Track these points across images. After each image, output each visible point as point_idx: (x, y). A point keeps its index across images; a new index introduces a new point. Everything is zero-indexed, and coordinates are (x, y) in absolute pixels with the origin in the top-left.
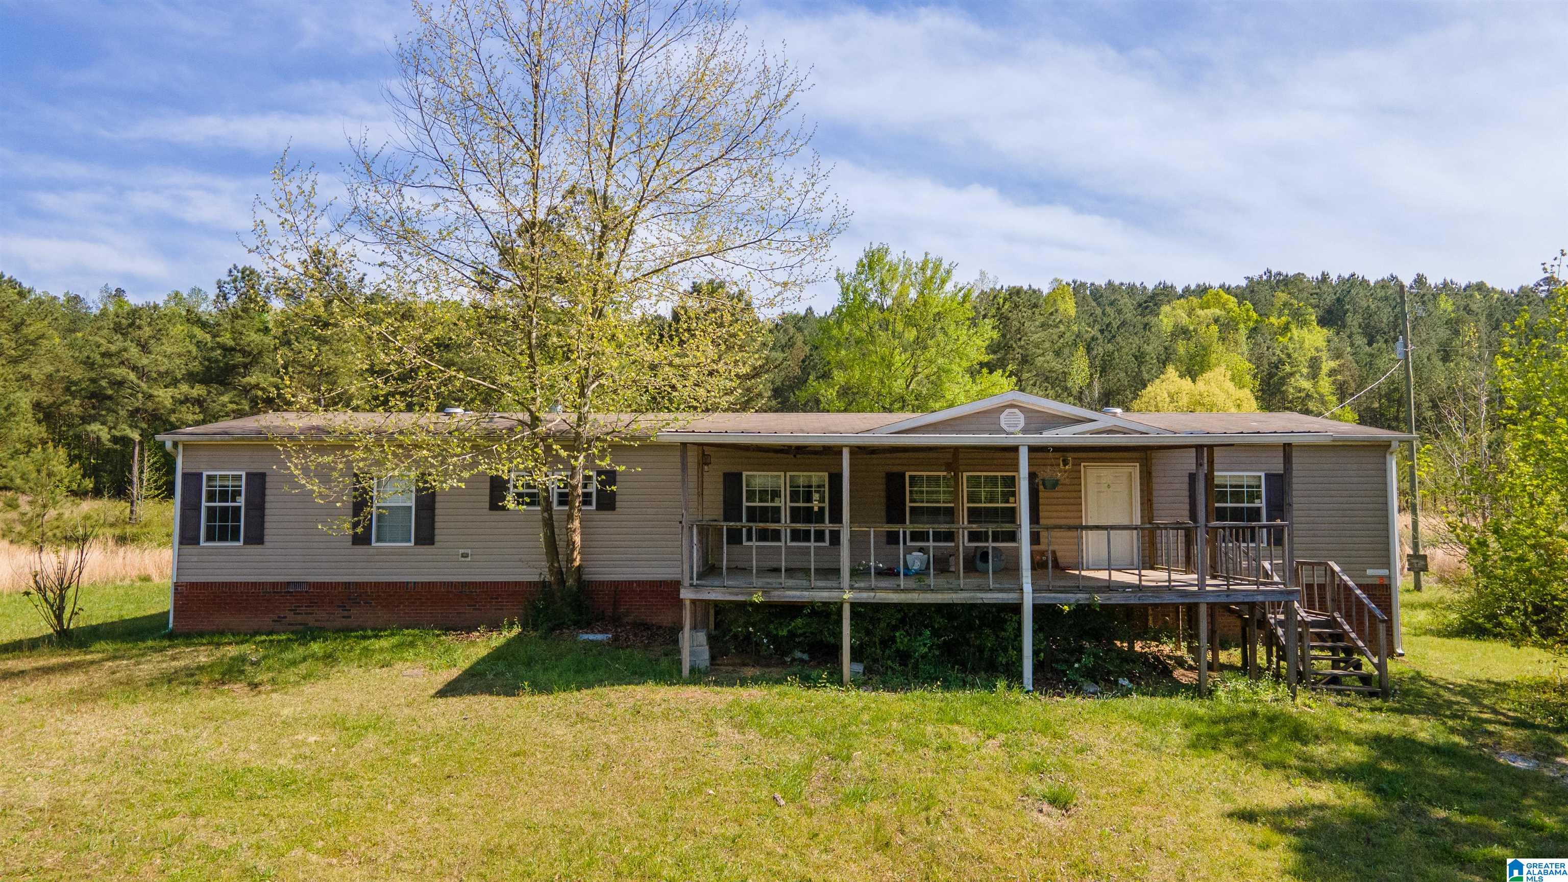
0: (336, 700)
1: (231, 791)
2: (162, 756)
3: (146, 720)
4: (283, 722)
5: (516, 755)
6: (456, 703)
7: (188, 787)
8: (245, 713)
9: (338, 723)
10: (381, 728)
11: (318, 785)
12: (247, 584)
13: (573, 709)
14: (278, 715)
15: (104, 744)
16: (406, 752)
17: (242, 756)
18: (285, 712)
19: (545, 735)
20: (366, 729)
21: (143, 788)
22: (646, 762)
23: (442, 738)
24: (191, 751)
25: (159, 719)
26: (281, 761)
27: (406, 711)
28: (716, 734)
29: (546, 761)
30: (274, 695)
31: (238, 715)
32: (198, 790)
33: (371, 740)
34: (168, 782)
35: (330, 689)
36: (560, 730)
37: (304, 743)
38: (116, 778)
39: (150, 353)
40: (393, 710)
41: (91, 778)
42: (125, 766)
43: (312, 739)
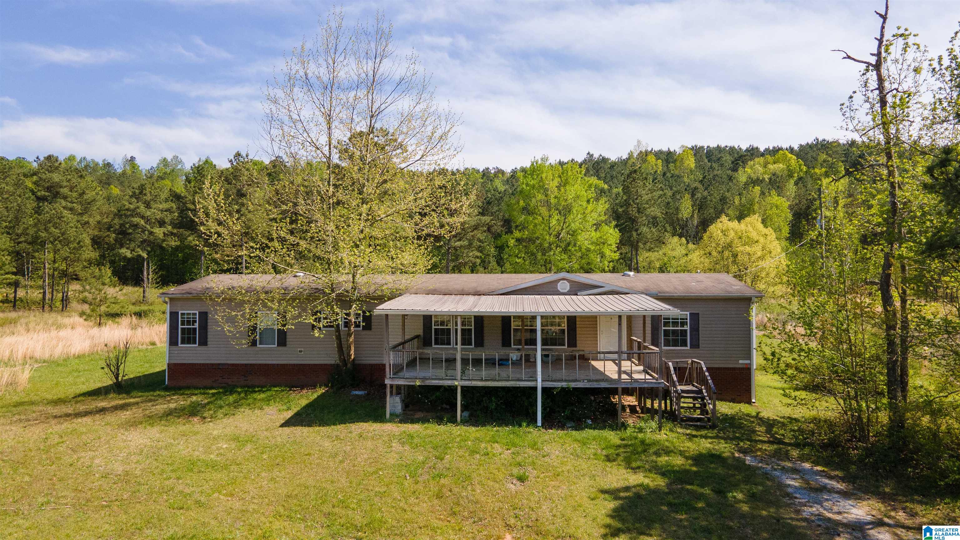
0: (236, 427)
1: (192, 469)
2: (165, 452)
3: (158, 435)
4: (214, 438)
5: (306, 455)
6: (287, 430)
7: (175, 467)
8: (198, 433)
9: (236, 439)
10: (254, 442)
11: (226, 467)
12: (200, 364)
13: (335, 433)
14: (211, 434)
15: (142, 446)
16: (262, 453)
17: (197, 453)
18: (215, 433)
19: (321, 446)
20: (247, 442)
21: (158, 467)
22: (359, 459)
23: (278, 447)
24: (177, 450)
25: (163, 435)
26: (212, 456)
27: (265, 433)
28: (391, 447)
29: (318, 458)
30: (211, 424)
31: (196, 433)
32: (179, 468)
33: (249, 447)
34: (167, 464)
35: (234, 421)
36: (327, 444)
37: (222, 448)
38: (148, 462)
39: (151, 208)
40: (259, 433)
41: (138, 462)
42: (151, 457)
43: (225, 446)
